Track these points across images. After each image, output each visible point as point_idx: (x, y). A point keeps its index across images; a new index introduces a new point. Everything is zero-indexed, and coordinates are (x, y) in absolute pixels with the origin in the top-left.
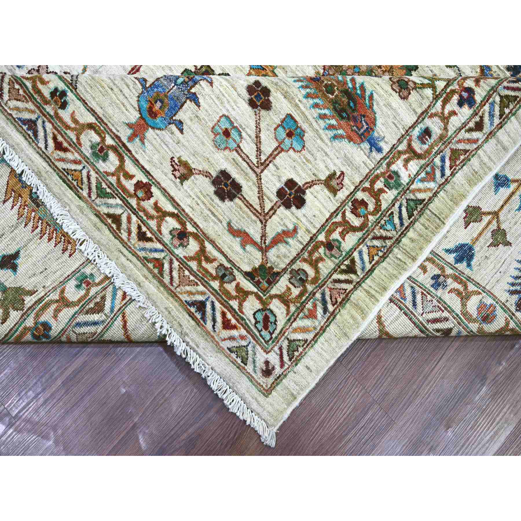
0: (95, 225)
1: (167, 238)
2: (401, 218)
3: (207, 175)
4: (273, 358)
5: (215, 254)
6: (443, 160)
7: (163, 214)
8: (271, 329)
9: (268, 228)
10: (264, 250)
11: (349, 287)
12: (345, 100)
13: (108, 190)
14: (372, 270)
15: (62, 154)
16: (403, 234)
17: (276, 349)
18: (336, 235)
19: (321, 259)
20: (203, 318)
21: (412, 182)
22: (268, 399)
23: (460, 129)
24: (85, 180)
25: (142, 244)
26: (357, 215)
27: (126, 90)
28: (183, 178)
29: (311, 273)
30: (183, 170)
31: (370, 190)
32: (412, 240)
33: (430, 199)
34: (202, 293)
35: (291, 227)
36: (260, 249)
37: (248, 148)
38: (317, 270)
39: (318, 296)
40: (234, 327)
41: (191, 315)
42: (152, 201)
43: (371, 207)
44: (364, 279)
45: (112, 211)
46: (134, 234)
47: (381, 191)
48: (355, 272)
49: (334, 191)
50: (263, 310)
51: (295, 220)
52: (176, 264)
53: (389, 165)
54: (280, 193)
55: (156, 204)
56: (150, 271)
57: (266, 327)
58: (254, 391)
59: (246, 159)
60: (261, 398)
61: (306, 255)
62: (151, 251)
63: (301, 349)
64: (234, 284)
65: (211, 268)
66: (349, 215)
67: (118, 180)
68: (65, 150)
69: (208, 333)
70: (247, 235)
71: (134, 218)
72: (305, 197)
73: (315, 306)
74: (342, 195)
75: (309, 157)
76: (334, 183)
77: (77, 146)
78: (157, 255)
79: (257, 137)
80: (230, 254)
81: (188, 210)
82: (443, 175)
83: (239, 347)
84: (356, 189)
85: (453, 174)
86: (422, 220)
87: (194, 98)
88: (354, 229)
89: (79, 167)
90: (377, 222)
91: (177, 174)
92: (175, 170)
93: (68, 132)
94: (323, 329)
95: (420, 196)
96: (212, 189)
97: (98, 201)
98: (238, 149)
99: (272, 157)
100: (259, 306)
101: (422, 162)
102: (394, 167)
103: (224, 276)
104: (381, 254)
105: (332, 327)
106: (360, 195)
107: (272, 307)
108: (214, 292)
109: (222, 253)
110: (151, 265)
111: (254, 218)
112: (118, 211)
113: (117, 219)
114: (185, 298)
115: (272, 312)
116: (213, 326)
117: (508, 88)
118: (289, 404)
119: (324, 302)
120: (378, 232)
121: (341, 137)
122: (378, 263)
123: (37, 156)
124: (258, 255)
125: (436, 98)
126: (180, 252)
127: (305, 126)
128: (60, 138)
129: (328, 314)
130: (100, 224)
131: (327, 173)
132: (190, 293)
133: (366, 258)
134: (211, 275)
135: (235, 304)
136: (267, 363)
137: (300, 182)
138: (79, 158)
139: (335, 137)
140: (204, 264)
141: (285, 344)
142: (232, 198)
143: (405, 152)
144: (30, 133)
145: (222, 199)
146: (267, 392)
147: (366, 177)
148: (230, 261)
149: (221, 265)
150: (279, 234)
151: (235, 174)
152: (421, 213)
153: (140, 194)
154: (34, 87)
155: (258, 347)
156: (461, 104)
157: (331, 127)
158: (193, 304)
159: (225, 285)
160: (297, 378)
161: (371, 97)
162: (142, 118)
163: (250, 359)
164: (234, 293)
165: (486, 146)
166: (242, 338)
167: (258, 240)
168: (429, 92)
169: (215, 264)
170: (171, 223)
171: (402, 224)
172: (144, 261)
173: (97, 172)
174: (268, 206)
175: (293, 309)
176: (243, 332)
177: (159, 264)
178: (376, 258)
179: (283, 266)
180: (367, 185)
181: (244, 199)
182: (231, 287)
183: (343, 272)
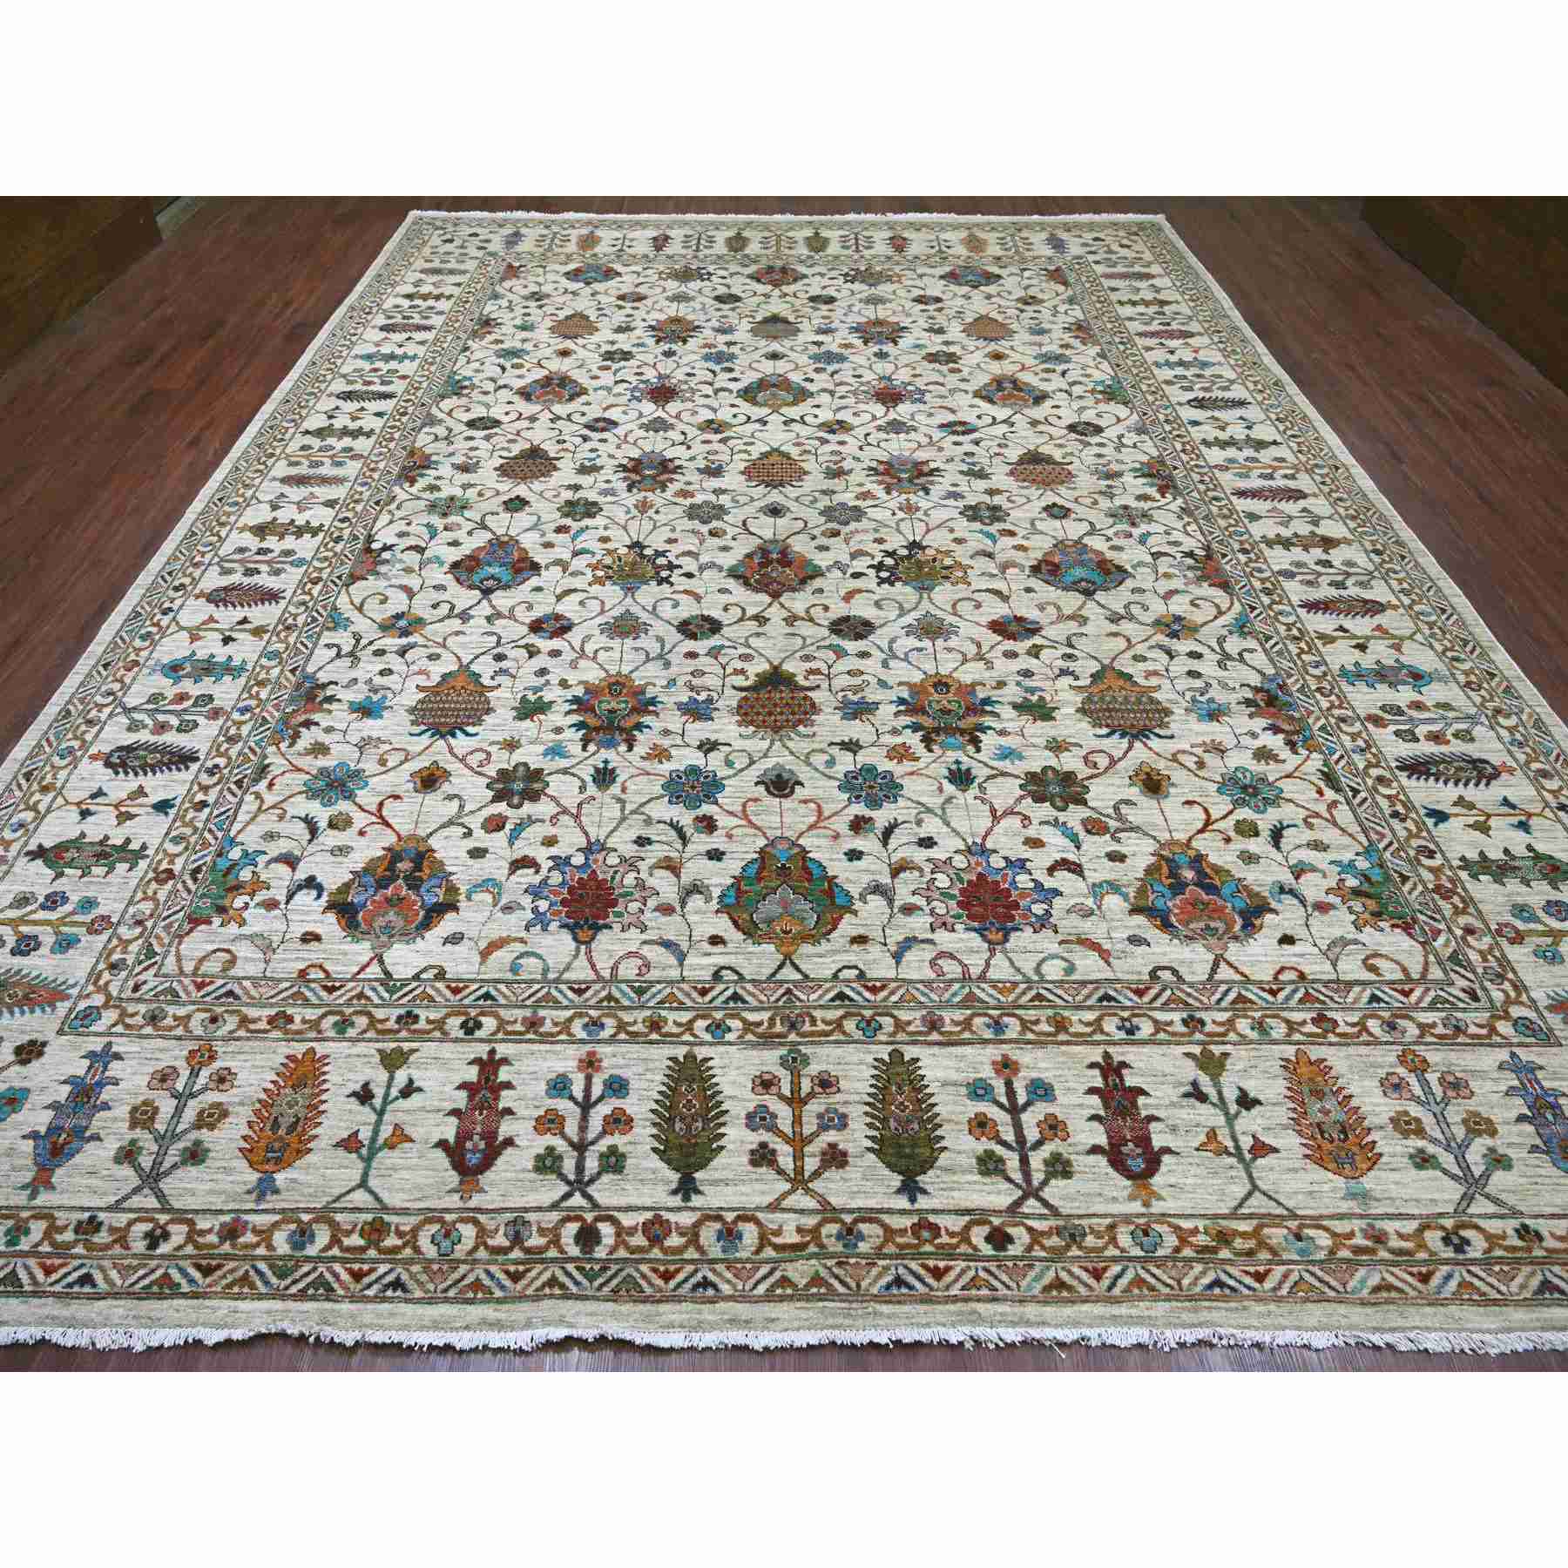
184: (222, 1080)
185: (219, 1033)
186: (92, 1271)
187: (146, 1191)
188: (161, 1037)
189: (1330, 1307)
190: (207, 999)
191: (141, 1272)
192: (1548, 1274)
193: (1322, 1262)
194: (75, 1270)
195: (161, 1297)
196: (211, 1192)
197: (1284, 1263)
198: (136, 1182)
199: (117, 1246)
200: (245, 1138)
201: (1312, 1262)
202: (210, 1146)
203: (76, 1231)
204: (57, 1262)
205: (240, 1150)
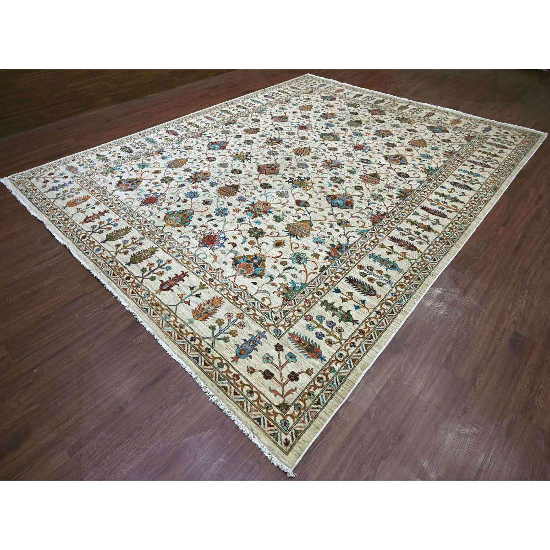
0: (217, 391)
1: (245, 393)
2: (337, 382)
3: (261, 371)
4: (289, 437)
5: (265, 399)
6: (350, 362)
7: (243, 385)
8: (287, 426)
9: (285, 389)
10: (283, 397)
11: (318, 411)
12: (310, 347)
13: (223, 378)
14: (327, 403)
15: (207, 367)
16: (338, 388)
17: (290, 433)
18: (312, 390)
19: (306, 399)
20: (260, 424)
21: (339, 370)
22: (288, 456)
23: (353, 353)
24: (214, 375)
25: (236, 396)
26: (320, 382)
27: (231, 348)
28: (251, 373)
29: (303, 405)
30: (251, 370)
31: (324, 374)
32: (342, 391)
33: (348, 375)
34: (260, 415)
35: (294, 388)
36: (282, 397)
37: (276, 362)
38: (305, 404)
39: (306, 415)
40: (273, 426)
41: (255, 423)
42: (240, 380)
43: (325, 379)
44: (324, 407)
45: (224, 385)
46: (232, 393)
47: (328, 374)
48: (320, 404)
49: (310, 375)
50: (284, 420)
51: (295, 385)
52: (249, 403)
53: (330, 365)
54: (289, 376)
55: (241, 381)
56: (239, 407)
57: (285, 425)
58: (281, 453)
59: (275, 365)
60: (285, 456)
61: (300, 398)
62: (239, 398)
63: (300, 433)
64: (272, 410)
65: (263, 404)
66: (316, 383)
67: (227, 374)
68: (208, 365)
69: (261, 429)
70: (277, 392)
71: (232, 387)
72: (299, 377)
73: (304, 419)
74: (313, 376)
75: (299, 364)
76: (309, 372)
77: (212, 364)
78: (241, 400)
79: (279, 359)
80: (270, 399)
81: (253, 383)
82: (351, 367)
83: (275, 434)
84: (318, 373)
85: (355, 367)
86: (345, 383)
87: (256, 349)
88: (319, 387)
89: (212, 371)
90: (328, 385)
91: (249, 372)
92: (248, 370)
93: (210, 360)
94: (308, 427)
95: (344, 374)
96: (263, 376)
97: (219, 382)
98: (272, 363)
99: (285, 364)
100: (282, 418)
101: (342, 363)
102: (332, 366)
103: (268, 407)
104: (330, 396)
105: (312, 426)
106: (320, 375)
107: (287, 419)
108: (264, 414)
109: (267, 398)
110: (239, 404)
111: (279, 385)
112: (226, 385)
113: (226, 388)
114: (253, 417)
115: (287, 421)
116: (264, 426)
117: (367, 342)
118: (298, 458)
119: (308, 417)
120: (328, 388)
121: (310, 357)
122: (329, 400)
123: (197, 368)
124: (281, 399)
125: (342, 345)
126: (250, 399)
127: (296, 355)
128: (206, 362)
129: (310, 422)
130: (219, 390)
131: (307, 369)
132: (255, 415)
133: (324, 398)
134: (263, 407)
135: (272, 418)
136: (286, 440)
137: (297, 372)
138: (212, 367)
139: (308, 357)
140: (260, 403)
141: (294, 431)
142: (270, 378)
143: (334, 361)
144: (196, 361)
145: (267, 379)
146: (287, 453)
147: (322, 369)
148: (270, 402)
149: (267, 403)
150: (289, 391)
151: (271, 370)
152: (345, 380)
153: (235, 378)
154: (199, 348)
155: (282, 433)
156: (351, 346)
157: (305, 355)
158: (256, 419)
159: (268, 411)
160: (300, 445)
161: (319, 346)
162: (237, 355)
163: (279, 439)
164: (272, 414)
165: (364, 357)
166: (276, 430)
167: (281, 393)
168: (339, 344)
169: (264, 403)
170: (247, 388)
171: (338, 385)
172: (236, 403)
173: (219, 372)
174: (284, 381)
175: (296, 420)
176: (276, 427)
177: (242, 403)
178: (328, 398)
179: (291, 402)
180: (322, 372)
181: (275, 379)
182: (271, 411)
183: (315, 404)
184: (77, 193)
185: (85, 188)
188: (79, 184)
189: (158, 328)
190: (89, 183)
192: (200, 357)
193: (167, 321)
195: (40, 211)
196: (59, 204)
197: (161, 316)
198: (55, 198)
201: (165, 320)
203: (43, 199)
205: (68, 202)
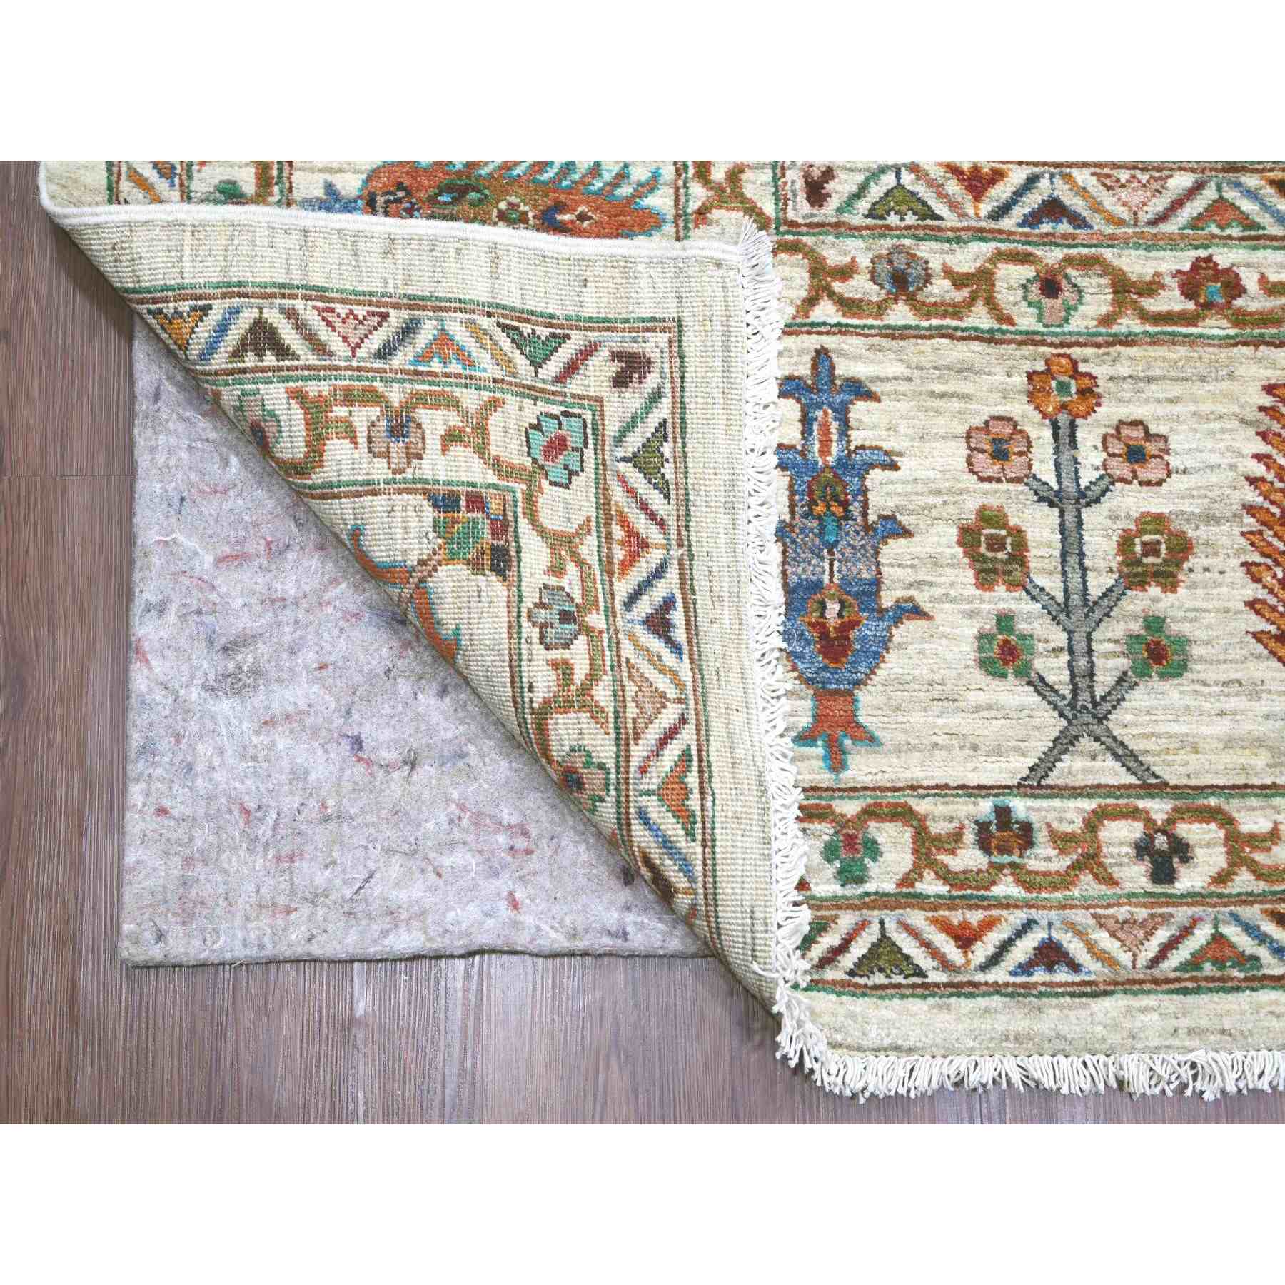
184: (1135, 455)
185: (1078, 323)
186: (1056, 935)
187: (1086, 744)
188: (943, 333)
190: (1008, 223)
191: (1162, 935)
194: (1020, 934)
195: (1224, 985)
196: (1229, 743)
198: (1053, 725)
199: (1086, 878)
200: (1253, 605)
202: (1186, 629)
203: (984, 844)
204: (975, 917)
205: (1258, 636)
